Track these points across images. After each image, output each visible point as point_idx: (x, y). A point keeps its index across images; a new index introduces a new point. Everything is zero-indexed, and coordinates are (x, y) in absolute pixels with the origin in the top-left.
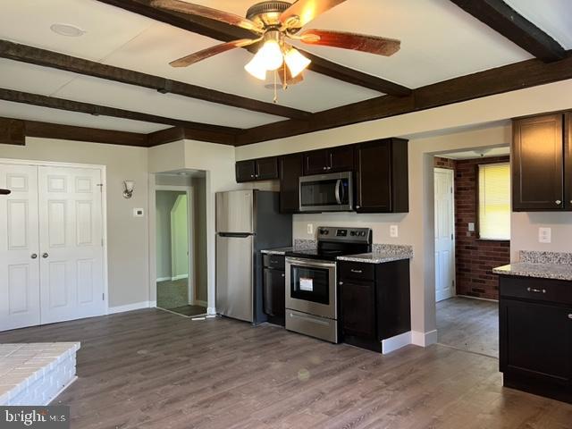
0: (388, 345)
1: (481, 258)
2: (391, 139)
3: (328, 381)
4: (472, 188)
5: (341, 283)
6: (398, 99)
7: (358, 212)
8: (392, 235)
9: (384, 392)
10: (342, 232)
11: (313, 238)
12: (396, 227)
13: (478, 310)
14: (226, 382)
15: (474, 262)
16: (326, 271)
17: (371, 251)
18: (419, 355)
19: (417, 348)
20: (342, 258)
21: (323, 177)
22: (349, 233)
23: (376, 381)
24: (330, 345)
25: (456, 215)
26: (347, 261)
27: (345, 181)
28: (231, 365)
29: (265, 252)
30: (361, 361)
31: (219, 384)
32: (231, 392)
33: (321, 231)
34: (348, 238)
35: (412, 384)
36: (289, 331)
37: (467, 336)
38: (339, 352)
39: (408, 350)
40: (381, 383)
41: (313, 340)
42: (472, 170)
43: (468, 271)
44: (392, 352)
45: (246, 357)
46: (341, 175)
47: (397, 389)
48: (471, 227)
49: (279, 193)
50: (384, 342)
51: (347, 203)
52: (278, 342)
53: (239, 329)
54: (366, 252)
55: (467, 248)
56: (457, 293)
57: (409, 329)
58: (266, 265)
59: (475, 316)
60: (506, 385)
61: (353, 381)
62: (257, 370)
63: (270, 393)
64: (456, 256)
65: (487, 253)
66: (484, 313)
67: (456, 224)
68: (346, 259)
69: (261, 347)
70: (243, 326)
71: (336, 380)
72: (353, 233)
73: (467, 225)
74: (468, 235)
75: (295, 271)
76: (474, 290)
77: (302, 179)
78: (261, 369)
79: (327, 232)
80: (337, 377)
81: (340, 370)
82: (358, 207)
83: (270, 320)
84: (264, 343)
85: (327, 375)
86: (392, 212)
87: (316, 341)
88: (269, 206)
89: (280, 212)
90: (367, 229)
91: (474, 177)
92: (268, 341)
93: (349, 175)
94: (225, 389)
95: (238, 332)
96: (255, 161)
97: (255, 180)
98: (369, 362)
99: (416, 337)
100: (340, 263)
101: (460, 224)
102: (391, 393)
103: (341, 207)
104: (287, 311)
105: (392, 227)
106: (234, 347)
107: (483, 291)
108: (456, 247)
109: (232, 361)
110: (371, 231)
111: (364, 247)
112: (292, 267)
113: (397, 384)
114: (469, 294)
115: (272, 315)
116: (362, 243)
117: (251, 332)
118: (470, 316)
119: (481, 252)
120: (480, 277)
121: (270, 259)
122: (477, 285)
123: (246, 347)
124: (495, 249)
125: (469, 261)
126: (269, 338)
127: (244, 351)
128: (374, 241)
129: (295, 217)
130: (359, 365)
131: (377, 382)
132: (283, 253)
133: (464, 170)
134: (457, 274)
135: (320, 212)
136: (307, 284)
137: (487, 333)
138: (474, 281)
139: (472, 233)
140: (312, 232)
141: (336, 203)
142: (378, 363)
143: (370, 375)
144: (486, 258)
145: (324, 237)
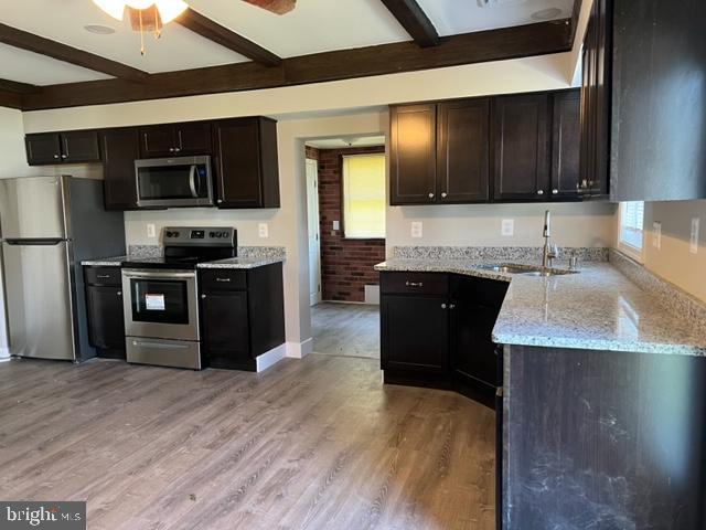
0: (263, 362)
1: (346, 258)
2: (258, 118)
3: (200, 413)
4: (336, 182)
5: (204, 296)
6: (265, 69)
7: (220, 208)
8: (261, 236)
9: (269, 411)
10: (198, 233)
11: (156, 243)
12: (265, 226)
13: (346, 314)
14: (57, 439)
15: (340, 264)
16: (184, 283)
17: (236, 255)
18: (296, 368)
19: (293, 361)
20: (204, 265)
21: (170, 162)
22: (207, 235)
23: (256, 402)
24: (191, 372)
25: (320, 212)
26: (211, 269)
27: (201, 167)
28: (57, 418)
29: (87, 263)
30: (234, 384)
31: (47, 443)
32: (69, 449)
33: (169, 233)
34: (207, 241)
35: (296, 397)
36: (132, 364)
37: (341, 341)
38: (204, 379)
39: (284, 365)
40: (264, 404)
41: (168, 370)
42: (336, 161)
43: (334, 273)
44: (268, 369)
45: (80, 404)
46: (195, 160)
47: (282, 406)
48: (336, 225)
49: (103, 181)
50: (258, 358)
51: (206, 196)
52: (121, 380)
53: (56, 372)
54: (231, 257)
55: (332, 248)
56: (323, 298)
57: (283, 341)
58: (90, 281)
59: (345, 320)
60: (386, 382)
61: (231, 406)
62: (100, 417)
63: (126, 441)
64: (322, 257)
65: (352, 254)
66: (352, 316)
67: (321, 223)
68: (210, 266)
69: (97, 389)
70: (61, 367)
71: (210, 409)
72: (212, 235)
73: (332, 224)
74: (333, 234)
75: (137, 286)
76: (340, 293)
77: (139, 163)
78: (105, 414)
79: (177, 234)
80: (210, 406)
81: (211, 398)
82: (220, 201)
83: (100, 354)
84: (99, 384)
85: (197, 407)
86: (263, 207)
87: (173, 371)
88: (89, 200)
89: (106, 209)
90: (231, 228)
91: (337, 169)
92: (106, 381)
93: (206, 160)
94: (60, 447)
95: (56, 375)
96: (60, 134)
97: (62, 162)
98: (244, 383)
99: (291, 349)
100: (200, 271)
101: (324, 223)
102: (276, 411)
103: (198, 201)
104: (127, 339)
105: (261, 225)
106: (57, 394)
107: (348, 294)
108: (322, 248)
109: (58, 412)
110: (236, 231)
111: (229, 251)
112: (133, 281)
113: (282, 401)
114: (335, 298)
115: (104, 346)
116: (225, 246)
117: (75, 373)
118: (340, 321)
119: (346, 252)
120: (346, 279)
121: (98, 273)
122: (343, 289)
123: (75, 392)
124: (360, 249)
125: (334, 263)
126: (106, 376)
127: (74, 397)
128: (240, 244)
129: (128, 215)
130: (235, 389)
131: (259, 402)
132: (118, 264)
133: (328, 161)
134: (322, 277)
135: (165, 208)
136: (156, 302)
137: (358, 335)
138: (340, 283)
139: (337, 232)
140: (154, 235)
141: (191, 197)
142: (254, 384)
143: (249, 397)
144: (351, 258)
145: (173, 240)
